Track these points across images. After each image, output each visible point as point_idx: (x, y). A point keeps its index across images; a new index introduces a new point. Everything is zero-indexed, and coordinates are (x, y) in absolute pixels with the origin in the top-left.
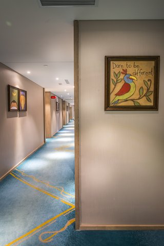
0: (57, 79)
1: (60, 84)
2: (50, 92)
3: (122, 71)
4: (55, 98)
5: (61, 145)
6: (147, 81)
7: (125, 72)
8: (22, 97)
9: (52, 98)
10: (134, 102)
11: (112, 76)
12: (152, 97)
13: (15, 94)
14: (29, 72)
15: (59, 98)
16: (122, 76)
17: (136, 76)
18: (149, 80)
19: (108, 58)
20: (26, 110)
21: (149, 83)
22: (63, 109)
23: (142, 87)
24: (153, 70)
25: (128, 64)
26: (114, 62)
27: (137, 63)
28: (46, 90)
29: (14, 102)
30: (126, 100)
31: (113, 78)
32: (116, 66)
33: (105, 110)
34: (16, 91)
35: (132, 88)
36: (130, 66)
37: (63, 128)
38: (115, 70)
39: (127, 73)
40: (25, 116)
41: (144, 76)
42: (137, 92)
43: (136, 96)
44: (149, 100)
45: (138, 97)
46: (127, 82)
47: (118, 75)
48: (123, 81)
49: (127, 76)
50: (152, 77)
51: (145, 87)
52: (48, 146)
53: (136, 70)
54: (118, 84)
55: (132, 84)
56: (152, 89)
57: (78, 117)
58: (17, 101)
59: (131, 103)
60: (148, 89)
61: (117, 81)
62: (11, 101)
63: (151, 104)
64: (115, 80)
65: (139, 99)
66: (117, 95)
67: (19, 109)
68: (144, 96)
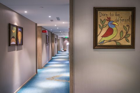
0: (50, 17)
1: (52, 21)
2: (41, 27)
3: (106, 18)
4: (46, 32)
5: (52, 76)
6: (126, 26)
7: (109, 19)
8: (19, 33)
9: (43, 32)
10: (116, 42)
11: (99, 23)
12: (130, 39)
13: (14, 31)
14: (26, 12)
15: (49, 31)
16: (107, 23)
17: (118, 22)
18: (127, 26)
19: (96, 9)
20: (22, 44)
21: (127, 28)
22: (52, 41)
23: (122, 31)
24: (130, 18)
25: (111, 13)
26: (100, 12)
27: (118, 12)
28: (38, 25)
29: (13, 37)
30: (110, 41)
31: (100, 24)
32: (102, 15)
33: (94, 48)
34: (15, 28)
35: (114, 32)
36: (113, 15)
37: (52, 59)
38: (101, 18)
39: (111, 20)
40: (21, 49)
41: (123, 22)
42: (118, 34)
43: (118, 38)
44: (127, 41)
45: (119, 38)
46: (111, 27)
47: (104, 22)
48: (107, 26)
49: (110, 22)
50: (129, 23)
51: (124, 31)
52: (40, 76)
53: (118, 18)
54: (103, 29)
55: (114, 29)
56: (130, 32)
57: (73, 54)
58: (15, 37)
59: (113, 43)
60: (127, 33)
61: (103, 26)
62: (11, 37)
63: (130, 44)
64: (102, 26)
65: (120, 40)
66: (103, 37)
67: (17, 44)
68: (124, 37)
